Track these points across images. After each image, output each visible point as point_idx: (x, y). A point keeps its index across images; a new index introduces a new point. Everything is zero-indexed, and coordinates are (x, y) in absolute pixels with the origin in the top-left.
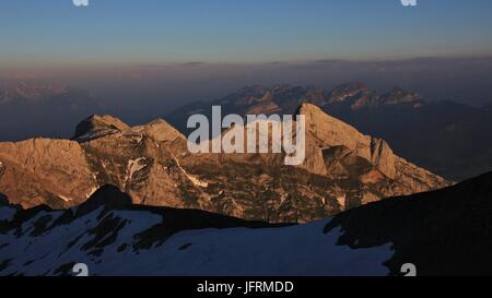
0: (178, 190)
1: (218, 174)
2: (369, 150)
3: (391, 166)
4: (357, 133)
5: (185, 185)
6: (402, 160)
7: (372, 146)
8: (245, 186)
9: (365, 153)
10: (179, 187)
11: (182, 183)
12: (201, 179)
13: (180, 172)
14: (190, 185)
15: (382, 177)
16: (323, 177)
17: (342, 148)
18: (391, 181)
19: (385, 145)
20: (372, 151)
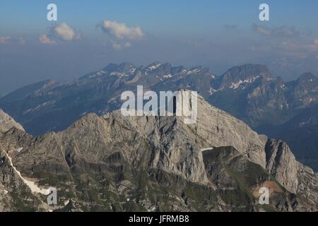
0: (9, 198)
1: (65, 179)
2: (264, 155)
3: (293, 176)
4: (250, 131)
5: (19, 192)
6: (308, 169)
7: (268, 149)
8: (99, 195)
9: (259, 158)
10: (10, 193)
11: (14, 189)
12: (41, 184)
13: (13, 174)
14: (26, 191)
15: (280, 190)
16: (203, 187)
17: (229, 149)
18: (292, 196)
19: (286, 147)
20: (268, 158)
